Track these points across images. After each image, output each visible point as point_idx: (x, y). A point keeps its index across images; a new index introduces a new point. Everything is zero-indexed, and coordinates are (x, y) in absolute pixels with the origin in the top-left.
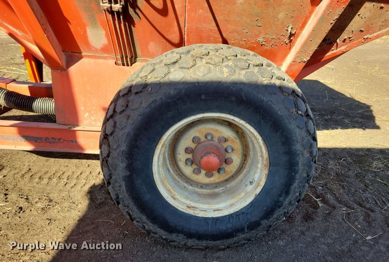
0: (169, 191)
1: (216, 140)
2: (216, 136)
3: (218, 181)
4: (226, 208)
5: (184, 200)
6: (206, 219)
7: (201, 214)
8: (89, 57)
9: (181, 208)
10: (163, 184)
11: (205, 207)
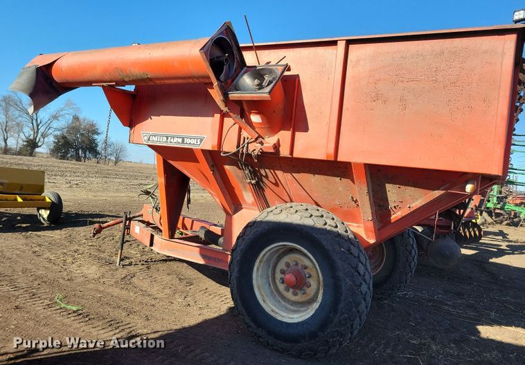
0: (262, 296)
1: (300, 266)
2: (300, 263)
3: (301, 300)
4: (297, 318)
5: (271, 306)
6: (282, 322)
7: (279, 318)
8: (245, 208)
9: (267, 309)
10: (259, 288)
11: (285, 314)
